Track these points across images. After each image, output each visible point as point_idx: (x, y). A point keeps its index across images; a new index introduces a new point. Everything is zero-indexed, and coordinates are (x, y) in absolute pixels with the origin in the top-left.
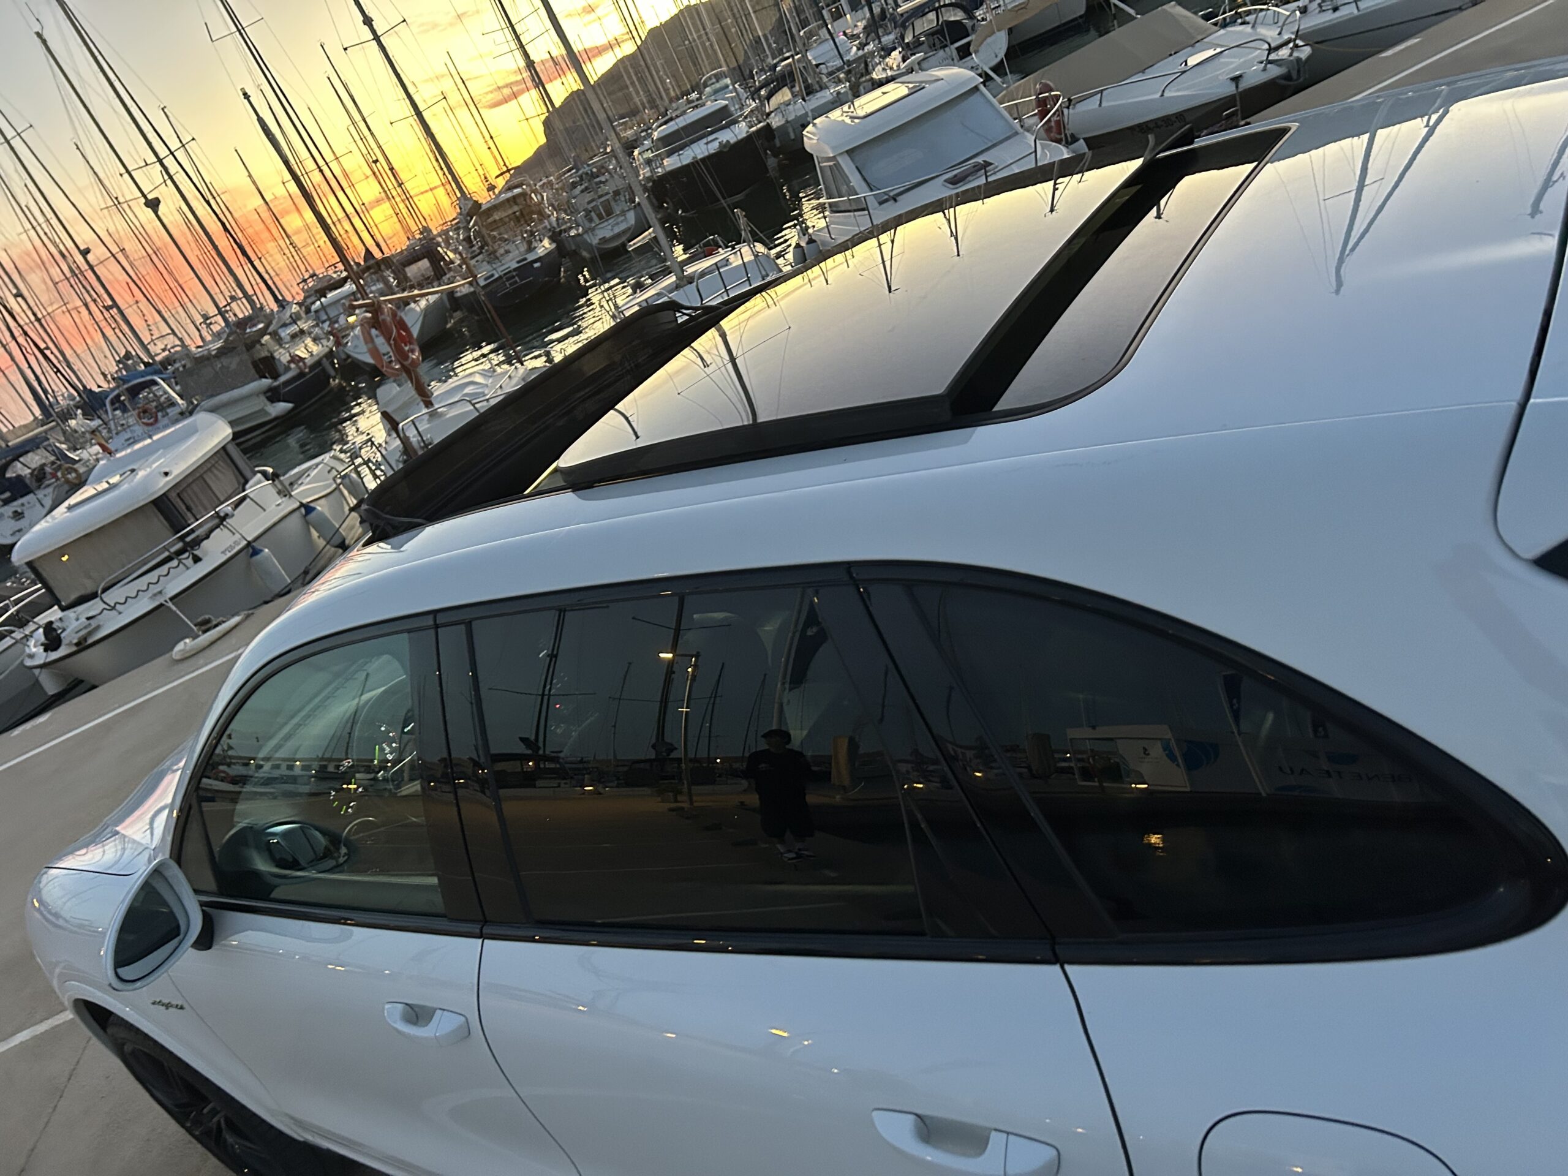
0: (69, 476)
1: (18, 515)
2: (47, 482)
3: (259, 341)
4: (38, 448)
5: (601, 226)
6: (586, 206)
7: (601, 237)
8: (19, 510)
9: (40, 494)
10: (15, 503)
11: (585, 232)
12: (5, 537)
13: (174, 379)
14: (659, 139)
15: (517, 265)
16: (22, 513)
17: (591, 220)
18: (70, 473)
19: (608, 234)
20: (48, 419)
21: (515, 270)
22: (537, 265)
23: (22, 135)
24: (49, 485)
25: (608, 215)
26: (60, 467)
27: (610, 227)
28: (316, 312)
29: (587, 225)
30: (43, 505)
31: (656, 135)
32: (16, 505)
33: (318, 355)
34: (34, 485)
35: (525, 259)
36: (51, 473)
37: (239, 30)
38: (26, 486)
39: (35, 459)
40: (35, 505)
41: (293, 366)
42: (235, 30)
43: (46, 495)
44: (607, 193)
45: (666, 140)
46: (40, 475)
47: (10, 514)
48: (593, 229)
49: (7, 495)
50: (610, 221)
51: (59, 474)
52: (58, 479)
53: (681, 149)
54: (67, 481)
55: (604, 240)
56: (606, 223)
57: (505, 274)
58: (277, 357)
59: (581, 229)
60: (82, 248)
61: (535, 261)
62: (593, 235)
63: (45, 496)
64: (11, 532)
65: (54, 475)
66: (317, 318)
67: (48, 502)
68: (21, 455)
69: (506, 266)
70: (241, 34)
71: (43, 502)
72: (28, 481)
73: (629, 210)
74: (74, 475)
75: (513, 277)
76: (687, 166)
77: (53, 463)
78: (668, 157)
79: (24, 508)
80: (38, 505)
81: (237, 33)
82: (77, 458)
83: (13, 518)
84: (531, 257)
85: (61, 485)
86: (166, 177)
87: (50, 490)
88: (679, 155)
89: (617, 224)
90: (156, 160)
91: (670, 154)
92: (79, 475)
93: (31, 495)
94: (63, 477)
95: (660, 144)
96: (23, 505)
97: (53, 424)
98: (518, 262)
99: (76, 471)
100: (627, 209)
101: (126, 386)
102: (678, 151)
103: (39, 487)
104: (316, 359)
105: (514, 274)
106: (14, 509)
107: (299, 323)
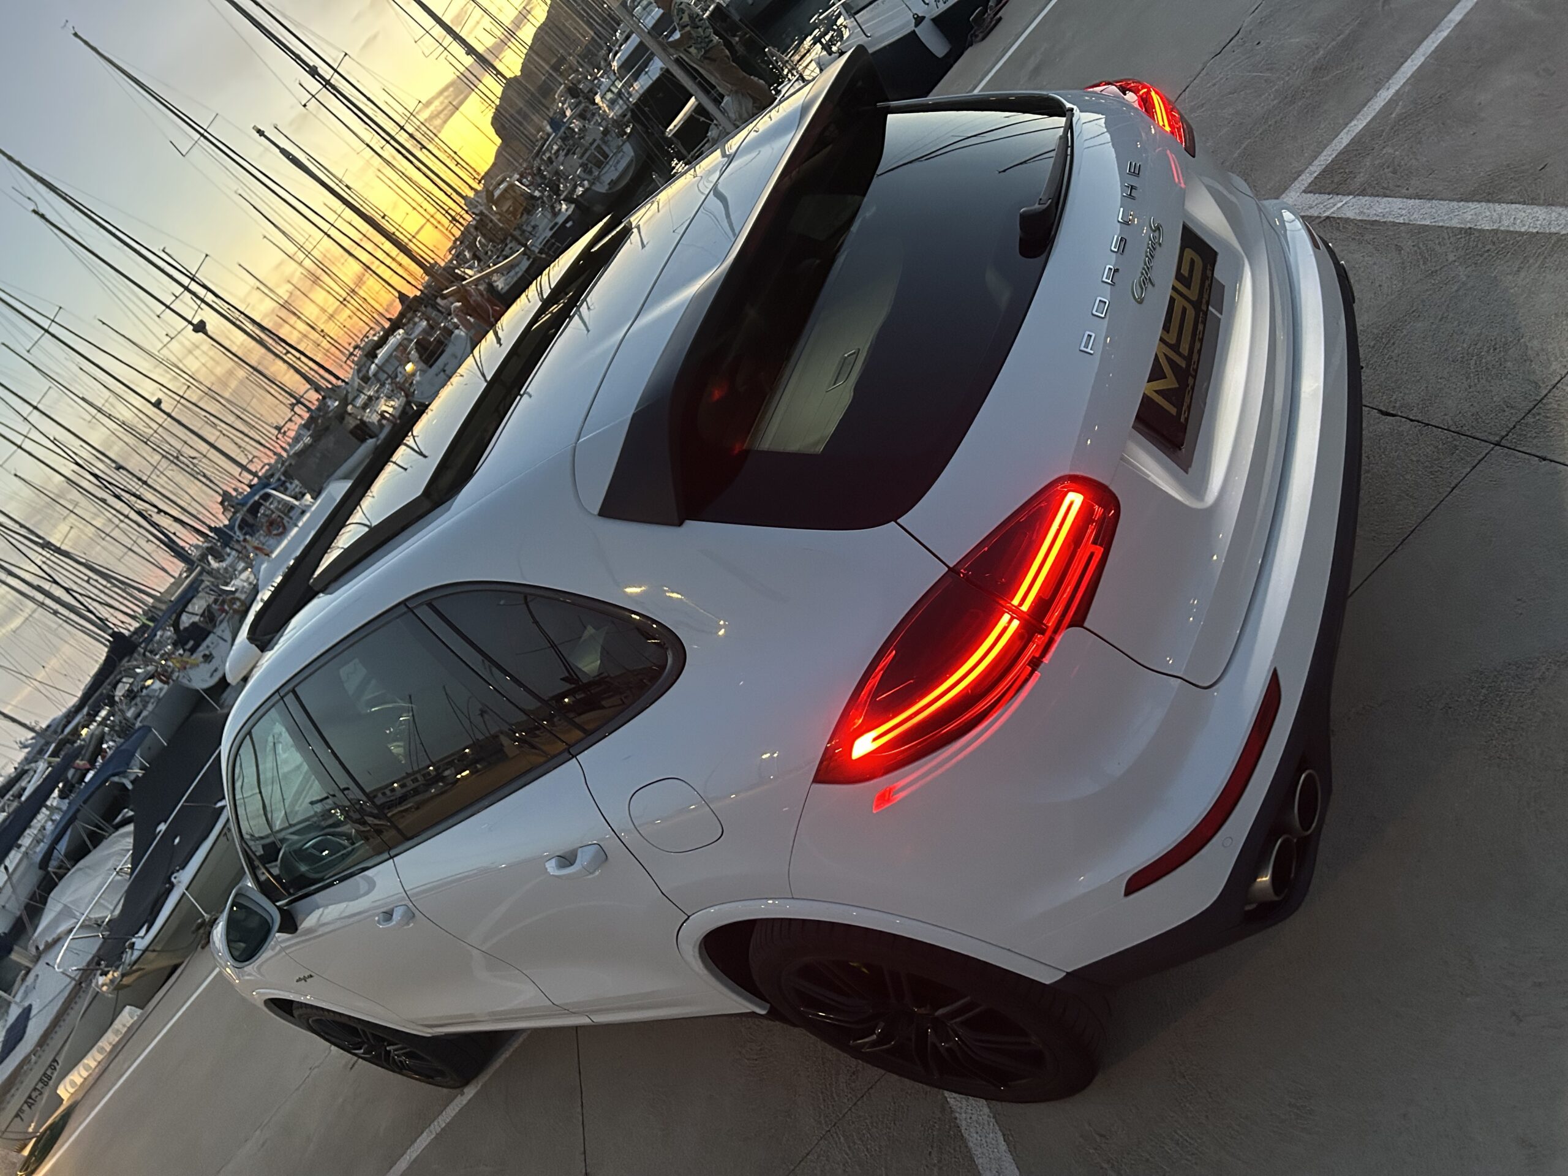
0: (235, 606)
1: (208, 658)
2: (220, 619)
3: (346, 411)
4: (198, 592)
5: (603, 172)
6: (581, 161)
7: (609, 180)
8: (207, 653)
9: (218, 631)
10: (201, 648)
11: (592, 183)
12: (206, 681)
13: (282, 487)
14: (620, 68)
15: (551, 233)
16: (211, 654)
17: (590, 172)
18: (234, 603)
19: (614, 175)
20: (193, 565)
21: (552, 237)
22: (568, 225)
23: (56, 320)
24: (221, 622)
25: (606, 159)
26: (223, 602)
27: (613, 168)
28: (375, 375)
29: (590, 178)
30: (225, 641)
31: (615, 65)
32: (202, 650)
33: (400, 405)
34: (209, 627)
35: (556, 224)
36: (219, 610)
37: (202, 135)
38: (203, 629)
39: (198, 606)
40: (218, 644)
41: (384, 422)
42: (199, 136)
43: (223, 629)
44: (594, 140)
45: (626, 66)
46: (209, 616)
47: (201, 659)
48: (598, 178)
49: (191, 643)
50: (611, 163)
51: (226, 607)
52: (227, 613)
53: (646, 67)
54: (235, 611)
55: (613, 183)
56: (608, 166)
57: (544, 245)
58: (367, 420)
59: (586, 183)
60: (153, 400)
61: (566, 221)
62: (601, 183)
63: (223, 631)
64: (209, 675)
65: (223, 611)
66: (378, 380)
67: (228, 636)
68: (186, 606)
69: (543, 237)
70: (206, 138)
71: (224, 637)
72: (202, 625)
73: (624, 143)
74: (238, 604)
75: (554, 244)
76: (658, 79)
77: (216, 601)
78: (636, 80)
79: (211, 649)
80: (221, 642)
81: (202, 138)
82: (233, 589)
83: (205, 661)
84: (560, 220)
85: (232, 617)
86: (199, 302)
87: (225, 624)
88: (646, 73)
89: (618, 162)
90: (182, 289)
91: (636, 77)
92: (243, 602)
93: (212, 636)
94: (230, 608)
95: (623, 71)
96: (208, 647)
97: (199, 568)
98: (551, 229)
99: (238, 599)
100: (621, 143)
101: (245, 509)
102: (643, 70)
103: (215, 626)
104: (401, 409)
105: (553, 241)
106: (202, 654)
107: (365, 392)
